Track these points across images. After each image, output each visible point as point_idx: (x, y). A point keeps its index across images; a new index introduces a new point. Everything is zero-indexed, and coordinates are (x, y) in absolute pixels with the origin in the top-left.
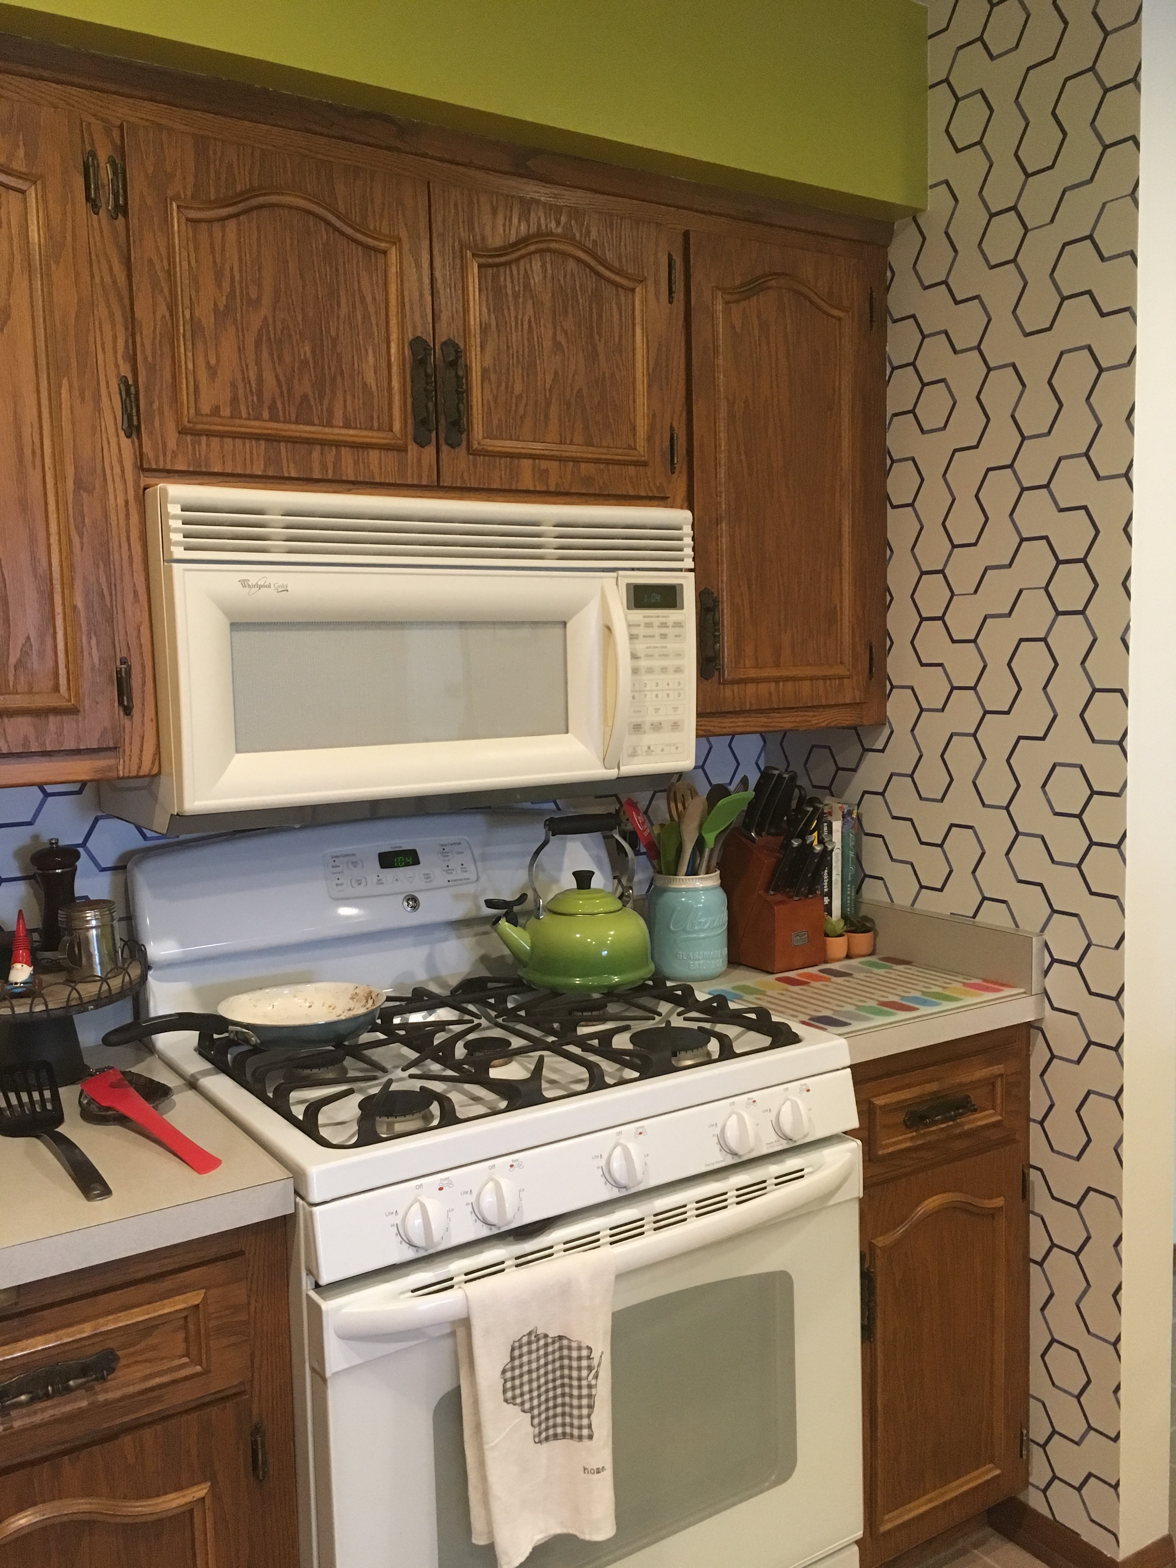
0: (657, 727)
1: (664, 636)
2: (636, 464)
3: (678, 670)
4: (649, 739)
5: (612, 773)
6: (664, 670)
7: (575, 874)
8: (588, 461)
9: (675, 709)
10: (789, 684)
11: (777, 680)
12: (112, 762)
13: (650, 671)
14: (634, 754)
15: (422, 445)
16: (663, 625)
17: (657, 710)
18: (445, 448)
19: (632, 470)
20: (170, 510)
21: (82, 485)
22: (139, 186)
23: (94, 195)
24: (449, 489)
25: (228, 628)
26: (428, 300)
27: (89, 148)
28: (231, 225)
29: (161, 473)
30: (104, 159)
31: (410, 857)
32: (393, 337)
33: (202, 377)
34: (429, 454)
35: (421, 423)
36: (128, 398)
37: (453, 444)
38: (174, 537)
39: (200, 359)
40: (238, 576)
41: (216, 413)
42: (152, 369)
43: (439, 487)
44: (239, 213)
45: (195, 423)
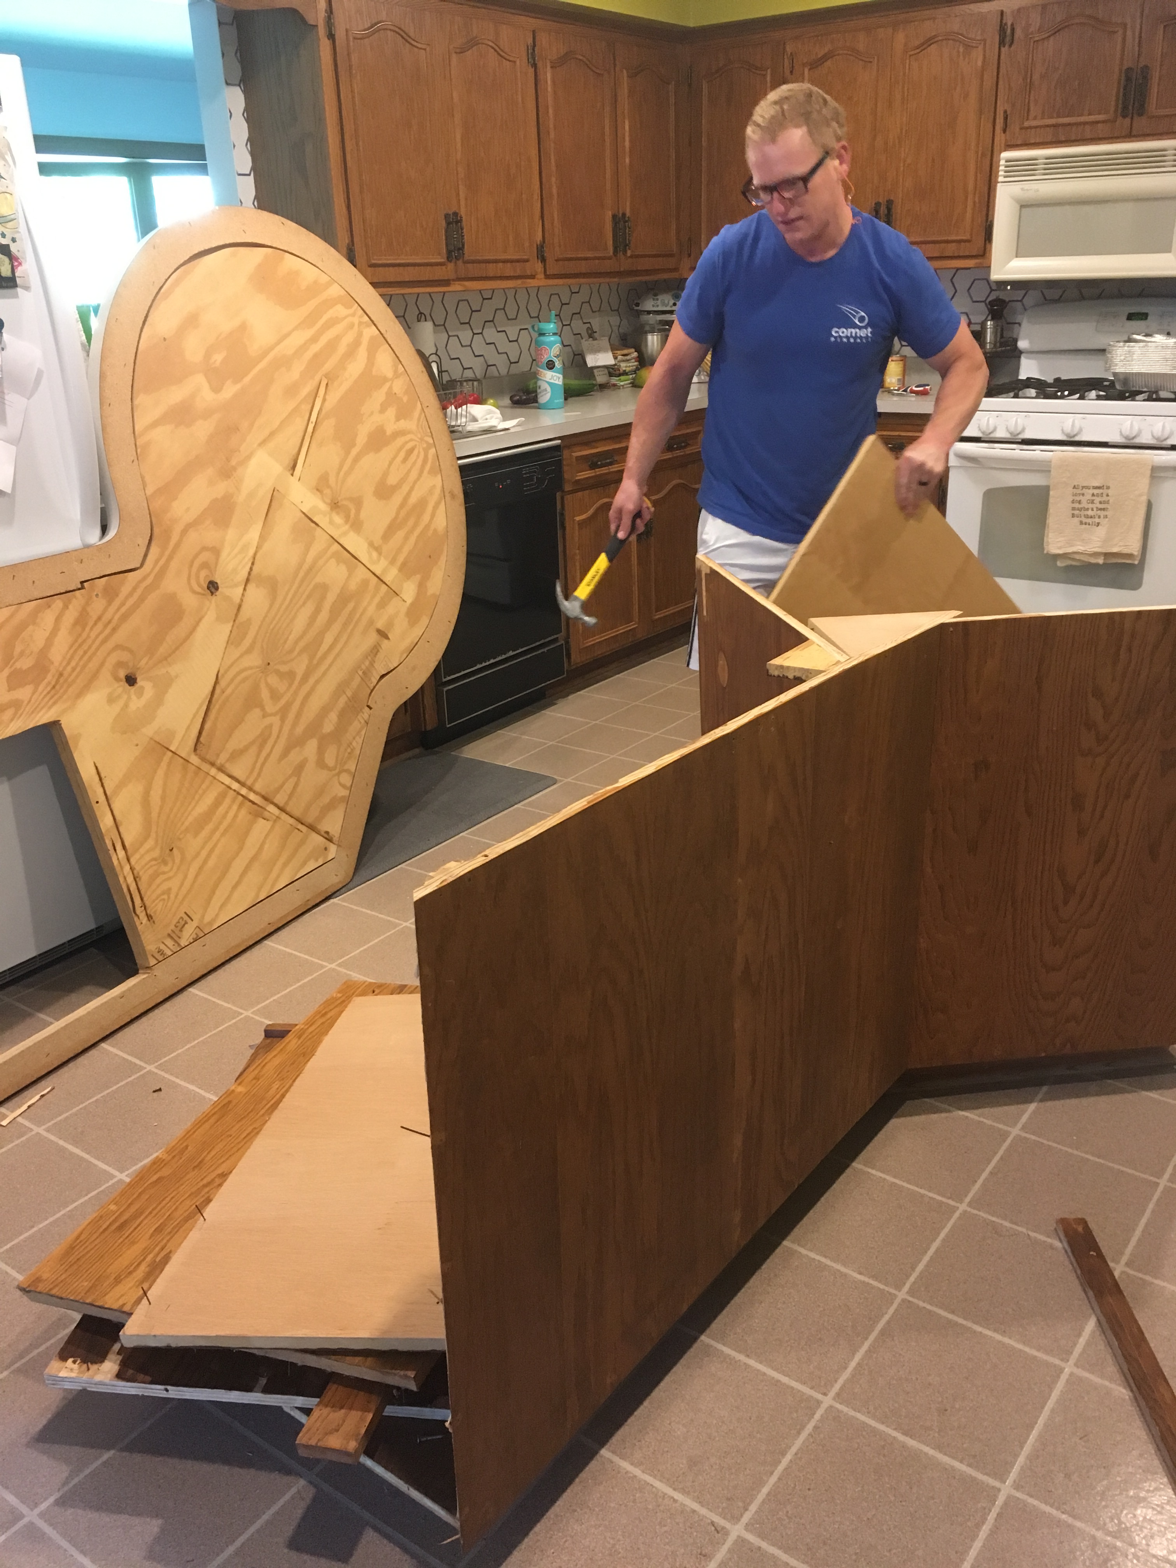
12: (981, 261)
15: (1125, 117)
18: (1135, 118)
20: (1002, 162)
21: (983, 155)
22: (1019, 33)
23: (1003, 41)
24: (1135, 136)
25: (1019, 208)
26: (1137, 49)
27: (1004, 22)
28: (1052, 39)
29: (1010, 147)
30: (1009, 24)
31: (1144, 316)
32: (1117, 70)
33: (1032, 105)
34: (1127, 121)
35: (1125, 107)
36: (1006, 118)
37: (1140, 115)
38: (1001, 173)
39: (1032, 98)
40: (1021, 187)
41: (1035, 118)
42: (1013, 105)
43: (1130, 136)
44: (1056, 33)
45: (1026, 124)
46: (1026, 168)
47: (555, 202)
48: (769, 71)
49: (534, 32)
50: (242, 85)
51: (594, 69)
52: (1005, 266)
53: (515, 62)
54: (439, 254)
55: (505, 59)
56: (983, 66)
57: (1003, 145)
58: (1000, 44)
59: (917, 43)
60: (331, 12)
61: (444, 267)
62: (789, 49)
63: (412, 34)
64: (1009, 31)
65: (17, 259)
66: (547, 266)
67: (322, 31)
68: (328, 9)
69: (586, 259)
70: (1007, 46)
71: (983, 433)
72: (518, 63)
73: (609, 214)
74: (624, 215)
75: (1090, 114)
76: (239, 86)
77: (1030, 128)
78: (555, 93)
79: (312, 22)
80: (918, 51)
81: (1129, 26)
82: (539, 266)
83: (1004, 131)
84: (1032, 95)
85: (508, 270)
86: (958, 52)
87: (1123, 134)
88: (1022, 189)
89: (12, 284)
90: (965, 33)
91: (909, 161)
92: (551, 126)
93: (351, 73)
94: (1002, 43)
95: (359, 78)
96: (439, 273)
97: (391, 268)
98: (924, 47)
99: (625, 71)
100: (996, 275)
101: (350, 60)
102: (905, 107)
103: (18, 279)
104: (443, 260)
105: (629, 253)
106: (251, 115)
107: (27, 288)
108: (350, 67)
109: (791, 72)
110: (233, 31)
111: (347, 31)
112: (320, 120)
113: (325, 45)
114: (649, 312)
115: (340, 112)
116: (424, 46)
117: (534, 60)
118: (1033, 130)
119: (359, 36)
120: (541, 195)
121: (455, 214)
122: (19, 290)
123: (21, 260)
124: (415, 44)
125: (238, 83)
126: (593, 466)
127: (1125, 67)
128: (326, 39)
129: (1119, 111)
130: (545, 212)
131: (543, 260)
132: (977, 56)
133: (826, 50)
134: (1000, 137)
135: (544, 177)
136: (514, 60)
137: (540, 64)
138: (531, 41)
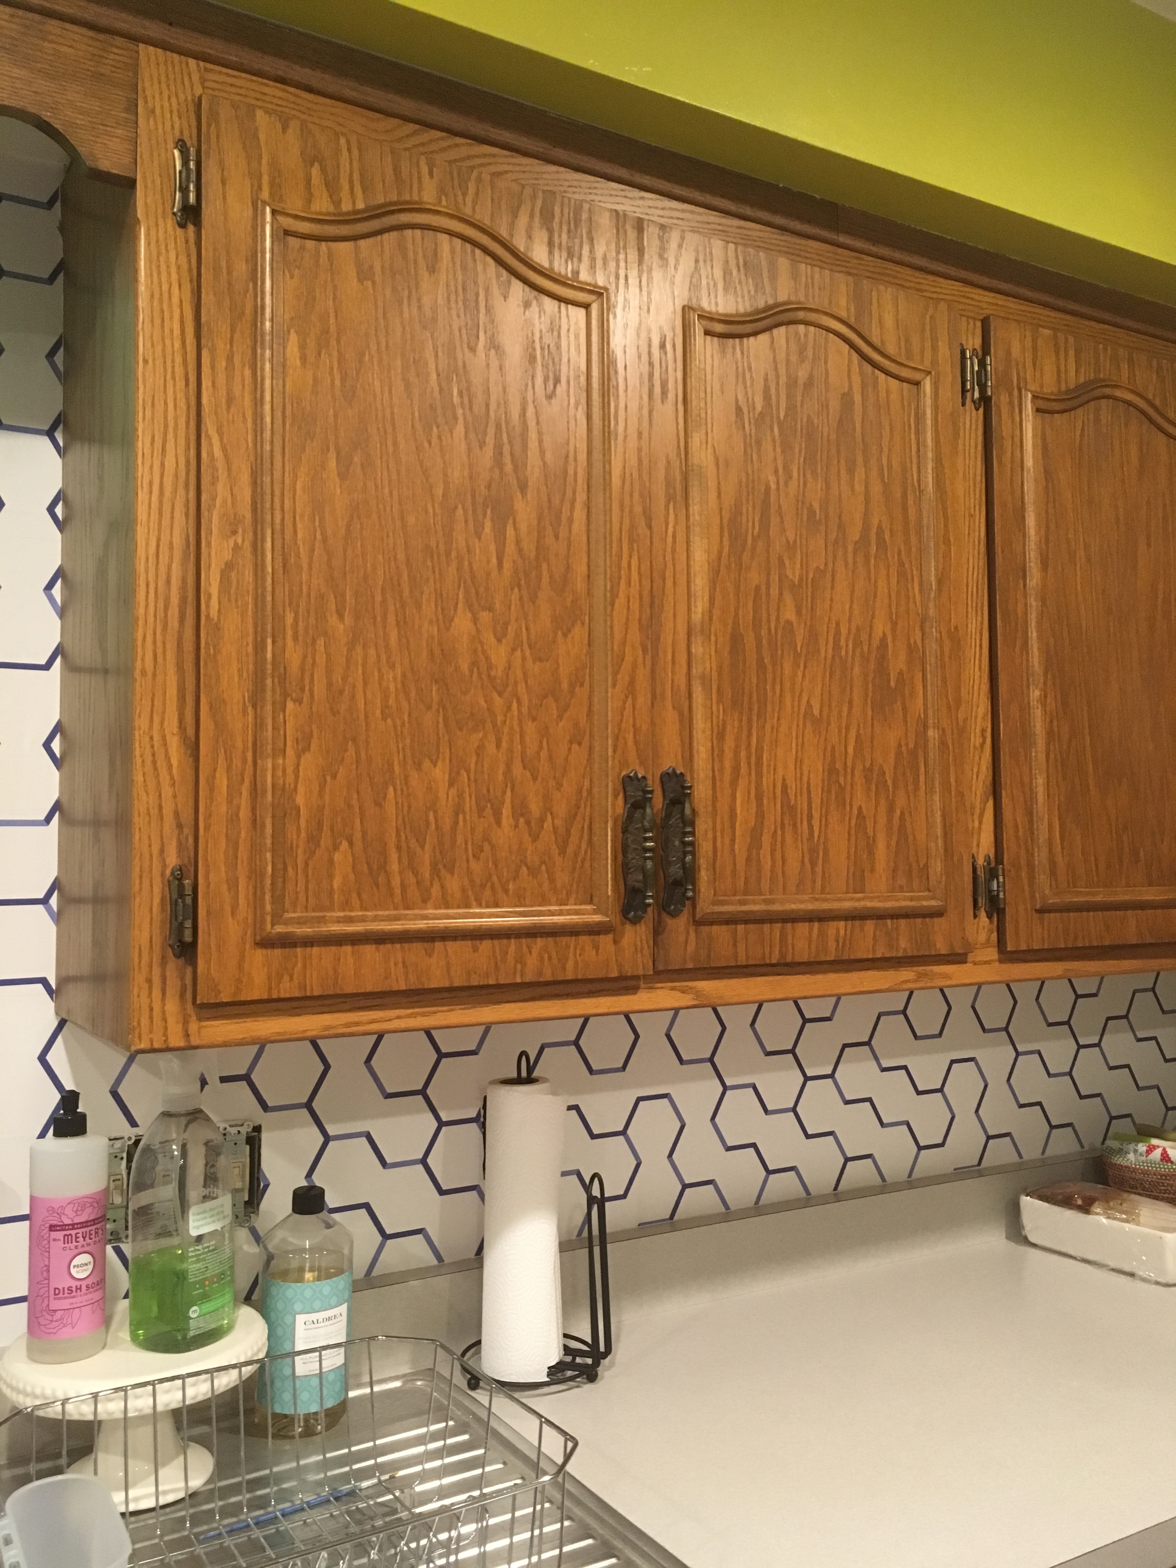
47: (1039, 753)
49: (985, 324)
50: (58, 433)
53: (917, 384)
54: (589, 899)
55: (887, 372)
66: (1009, 926)
67: (153, 197)
72: (928, 386)
82: (980, 928)
85: (867, 941)
104: (601, 919)
117: (983, 388)
124: (548, 285)
125: (47, 426)
130: (1006, 778)
131: (996, 910)
135: (1003, 689)
136: (917, 376)
137: (1001, 401)
138: (974, 342)
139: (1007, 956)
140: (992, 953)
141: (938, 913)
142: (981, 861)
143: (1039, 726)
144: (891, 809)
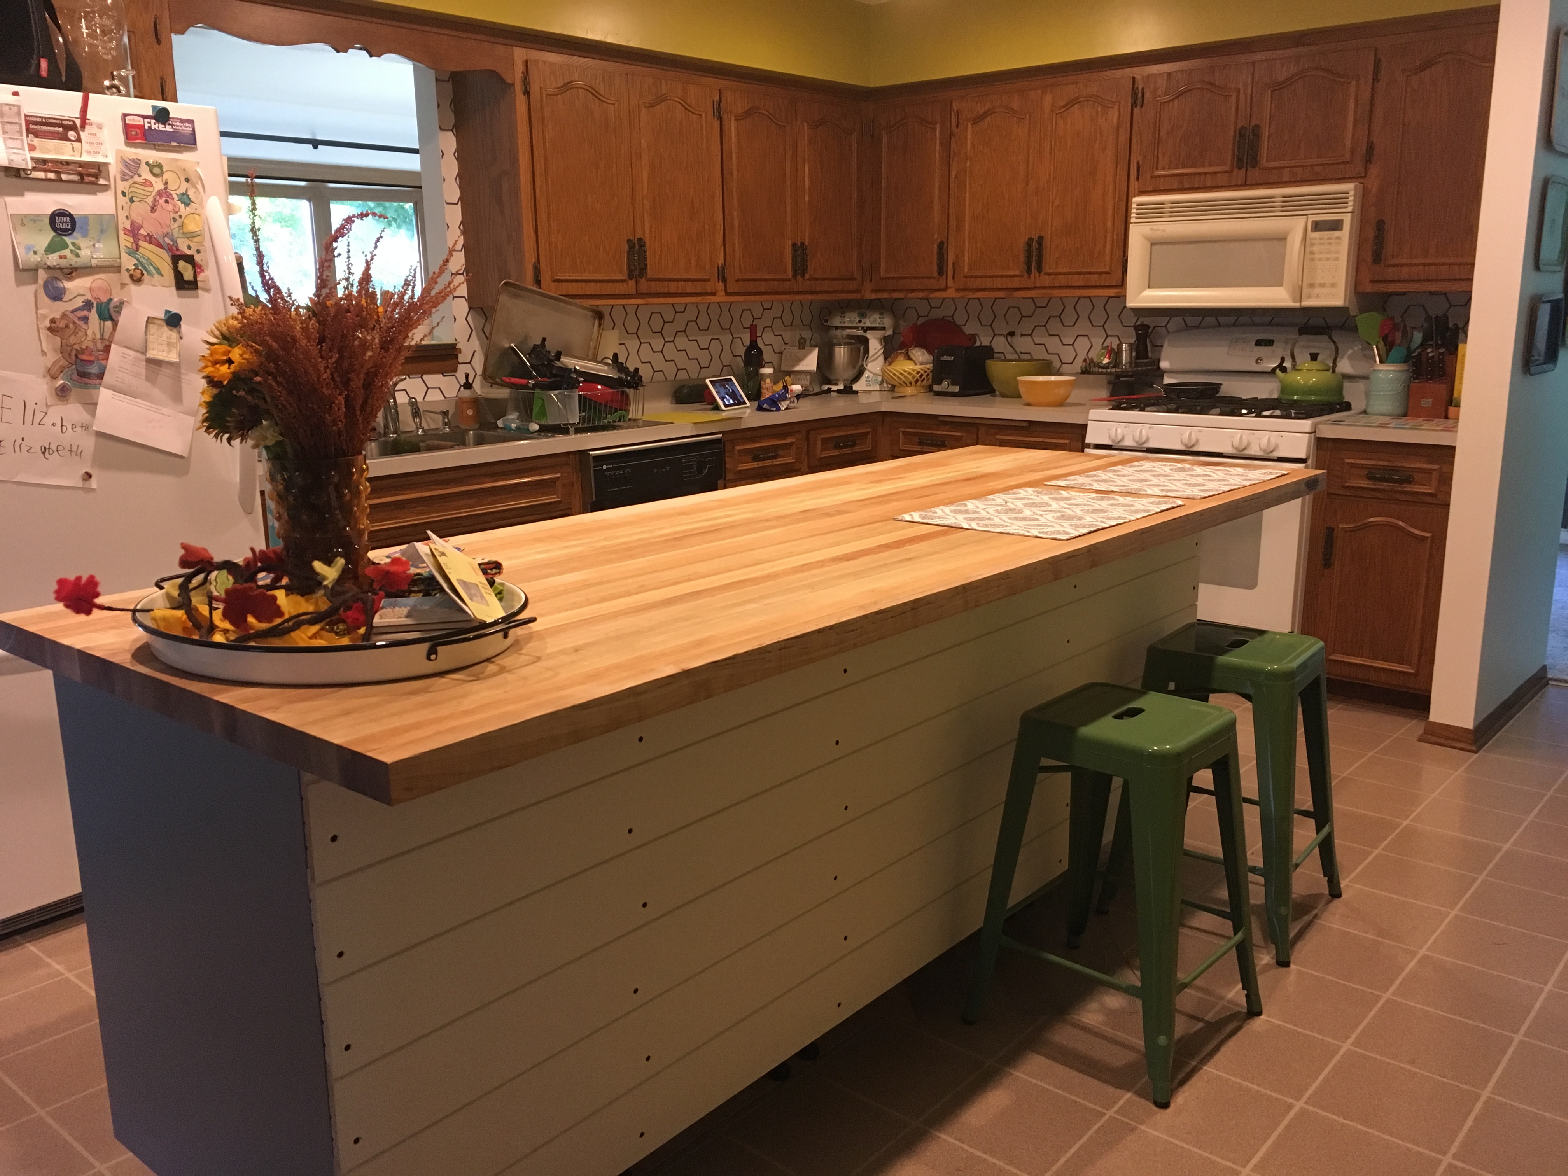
0: (1322, 285)
1: (1330, 244)
2: (1343, 163)
3: (1337, 259)
4: (1317, 290)
5: (1297, 305)
6: (1328, 259)
7: (1310, 354)
8: (1317, 165)
9: (1333, 277)
10: (1433, 268)
11: (1424, 265)
12: (1120, 290)
13: (1320, 259)
14: (1309, 297)
15: (1240, 169)
16: (1329, 238)
17: (1323, 277)
18: (1249, 169)
19: (1342, 166)
20: (1134, 206)
21: (1120, 199)
22: (1147, 95)
23: (1135, 103)
24: (1248, 185)
25: (1149, 245)
26: (1249, 109)
27: (1136, 86)
28: (1176, 101)
29: (1142, 193)
30: (1140, 89)
31: (1270, 343)
32: (1232, 128)
33: (1160, 156)
34: (1243, 171)
35: (1240, 160)
36: (1138, 168)
37: (1254, 167)
38: (1133, 215)
39: (1160, 151)
40: (1150, 227)
41: (1163, 169)
42: (1144, 157)
43: (1245, 185)
44: (1179, 96)
45: (1156, 173)
46: (1156, 211)
47: (736, 232)
48: (938, 125)
49: (720, 91)
50: (454, 131)
51: (776, 122)
52: (1139, 295)
53: (701, 115)
54: (621, 273)
55: (692, 112)
56: (1118, 123)
57: (1136, 192)
58: (1132, 105)
59: (1062, 103)
60: (528, 74)
61: (625, 284)
62: (955, 106)
63: (602, 91)
64: (1140, 95)
65: (200, 267)
66: (728, 285)
67: (518, 88)
68: (525, 71)
69: (766, 280)
70: (1138, 107)
71: (1113, 441)
72: (704, 115)
73: (789, 243)
74: (803, 244)
75: (1210, 166)
76: (452, 131)
77: (1159, 176)
78: (739, 141)
79: (509, 81)
80: (1063, 110)
81: (1242, 91)
82: (721, 285)
83: (1138, 179)
84: (1160, 148)
85: (689, 288)
86: (1097, 111)
87: (1239, 183)
88: (1151, 229)
89: (193, 286)
90: (1103, 96)
91: (1057, 203)
92: (734, 167)
93: (543, 123)
94: (1134, 104)
95: (550, 127)
96: (621, 289)
97: (574, 284)
98: (1068, 107)
99: (805, 124)
100: (1132, 302)
101: (543, 113)
102: (1053, 157)
103: (199, 283)
104: (623, 278)
105: (807, 276)
106: (461, 155)
107: (207, 290)
108: (543, 118)
109: (957, 126)
110: (449, 86)
111: (541, 88)
112: (515, 161)
113: (521, 101)
114: (837, 328)
115: (532, 154)
116: (613, 102)
117: (720, 113)
118: (1162, 179)
119: (551, 93)
120: (724, 227)
121: (640, 240)
122: (200, 292)
123: (204, 267)
124: (604, 99)
125: (451, 128)
126: (756, 459)
127: (1239, 126)
128: (522, 95)
129: (1235, 163)
130: (727, 240)
131: (724, 280)
132: (1113, 115)
133: (986, 108)
134: (1134, 185)
135: (726, 211)
136: (700, 113)
137: (725, 117)
138: (717, 98)
139: (728, 294)
140: (724, 293)
141: (708, 280)
142: (720, 265)
143: (736, 224)
144: (695, 248)
